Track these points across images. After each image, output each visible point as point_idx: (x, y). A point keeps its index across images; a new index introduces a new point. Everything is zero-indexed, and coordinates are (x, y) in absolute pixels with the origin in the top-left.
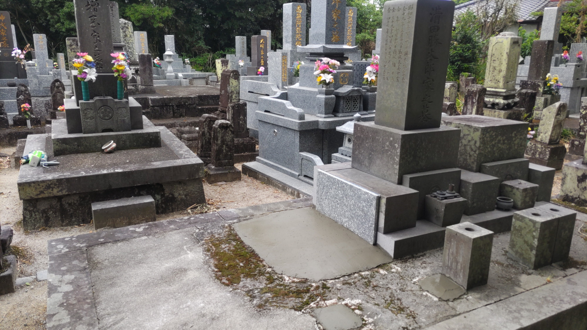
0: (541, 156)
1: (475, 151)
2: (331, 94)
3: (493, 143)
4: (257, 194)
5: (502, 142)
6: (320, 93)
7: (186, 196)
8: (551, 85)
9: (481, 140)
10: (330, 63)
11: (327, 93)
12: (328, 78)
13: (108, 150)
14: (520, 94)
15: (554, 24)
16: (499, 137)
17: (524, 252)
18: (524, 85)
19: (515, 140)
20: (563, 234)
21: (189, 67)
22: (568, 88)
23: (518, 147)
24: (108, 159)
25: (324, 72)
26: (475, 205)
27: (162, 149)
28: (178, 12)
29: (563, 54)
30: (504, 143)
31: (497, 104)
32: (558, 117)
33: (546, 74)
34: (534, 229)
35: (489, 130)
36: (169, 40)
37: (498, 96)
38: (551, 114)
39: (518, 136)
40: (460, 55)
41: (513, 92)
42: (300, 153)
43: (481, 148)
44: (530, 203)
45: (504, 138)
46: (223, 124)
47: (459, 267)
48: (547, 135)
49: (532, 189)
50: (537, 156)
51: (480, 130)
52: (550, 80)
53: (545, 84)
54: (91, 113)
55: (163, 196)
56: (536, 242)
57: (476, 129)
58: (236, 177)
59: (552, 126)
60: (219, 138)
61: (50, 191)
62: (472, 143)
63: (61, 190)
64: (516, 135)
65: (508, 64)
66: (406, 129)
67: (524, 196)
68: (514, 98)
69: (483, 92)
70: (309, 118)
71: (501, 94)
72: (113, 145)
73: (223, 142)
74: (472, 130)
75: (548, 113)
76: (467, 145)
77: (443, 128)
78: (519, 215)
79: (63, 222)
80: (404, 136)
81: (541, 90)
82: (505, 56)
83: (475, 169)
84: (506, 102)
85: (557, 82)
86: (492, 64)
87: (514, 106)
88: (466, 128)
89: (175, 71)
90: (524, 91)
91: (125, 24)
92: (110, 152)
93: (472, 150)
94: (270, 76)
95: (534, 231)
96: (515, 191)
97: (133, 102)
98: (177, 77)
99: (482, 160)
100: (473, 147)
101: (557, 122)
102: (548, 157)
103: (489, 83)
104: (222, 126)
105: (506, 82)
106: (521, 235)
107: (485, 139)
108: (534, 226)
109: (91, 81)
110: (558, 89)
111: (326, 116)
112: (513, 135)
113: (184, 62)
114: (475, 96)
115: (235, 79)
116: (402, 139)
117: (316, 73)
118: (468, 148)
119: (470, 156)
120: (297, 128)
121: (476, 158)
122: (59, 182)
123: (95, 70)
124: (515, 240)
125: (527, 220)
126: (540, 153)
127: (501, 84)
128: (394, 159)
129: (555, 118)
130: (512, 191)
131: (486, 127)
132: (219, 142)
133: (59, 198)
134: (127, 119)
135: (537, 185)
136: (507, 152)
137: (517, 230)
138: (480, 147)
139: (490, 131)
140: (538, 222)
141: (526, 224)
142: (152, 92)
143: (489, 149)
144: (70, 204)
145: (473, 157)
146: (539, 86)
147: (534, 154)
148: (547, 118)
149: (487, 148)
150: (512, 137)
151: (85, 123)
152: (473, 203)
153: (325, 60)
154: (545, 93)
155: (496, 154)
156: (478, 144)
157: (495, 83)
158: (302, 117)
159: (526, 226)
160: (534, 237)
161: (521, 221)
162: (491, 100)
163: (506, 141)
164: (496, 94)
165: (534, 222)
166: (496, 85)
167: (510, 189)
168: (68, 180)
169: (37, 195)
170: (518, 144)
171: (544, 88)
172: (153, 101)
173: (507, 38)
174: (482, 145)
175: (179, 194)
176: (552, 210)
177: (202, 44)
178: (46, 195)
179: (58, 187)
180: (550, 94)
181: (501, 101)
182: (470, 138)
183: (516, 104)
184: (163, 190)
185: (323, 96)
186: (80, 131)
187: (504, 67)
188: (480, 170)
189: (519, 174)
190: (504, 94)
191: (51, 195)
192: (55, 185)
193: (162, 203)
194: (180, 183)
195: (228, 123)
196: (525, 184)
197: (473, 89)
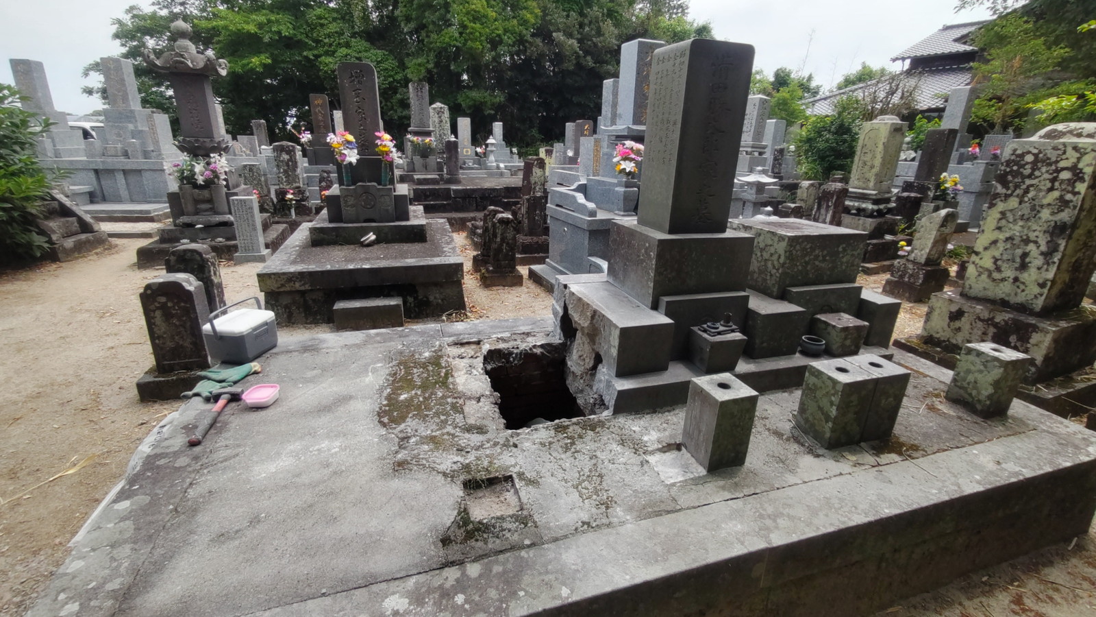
1: (778, 270)
2: (632, 187)
3: (807, 259)
4: (533, 304)
5: (821, 258)
6: (619, 184)
7: (442, 300)
8: (946, 189)
9: (788, 253)
10: (634, 148)
11: (627, 185)
12: (629, 166)
13: (367, 242)
14: (899, 199)
15: (963, 109)
16: (817, 252)
17: (816, 421)
18: (908, 186)
19: (843, 257)
20: (883, 401)
21: (516, 157)
22: (972, 193)
23: (847, 267)
24: (363, 253)
25: (625, 159)
26: (765, 345)
27: (426, 245)
28: (511, 98)
29: (970, 149)
30: (824, 260)
31: (864, 210)
32: (943, 229)
33: (941, 174)
34: (833, 392)
35: (800, 240)
36: (498, 127)
37: (866, 199)
38: (932, 225)
39: (849, 252)
40: (832, 149)
41: (887, 196)
42: (588, 258)
43: (787, 265)
44: (853, 348)
45: (825, 252)
46: (503, 218)
47: (701, 438)
48: (923, 252)
49: (857, 328)
51: (787, 239)
52: (945, 182)
53: (938, 186)
54: (351, 201)
55: (416, 298)
56: (833, 412)
57: (782, 238)
58: (517, 281)
59: (932, 241)
60: (499, 235)
61: (292, 284)
62: (775, 257)
63: (303, 285)
64: (844, 250)
65: (884, 158)
66: (671, 232)
67: (843, 337)
68: (888, 203)
69: (844, 193)
70: (601, 215)
71: (871, 197)
72: (372, 237)
73: (503, 240)
74: (776, 239)
75: (928, 224)
76: (768, 260)
77: (729, 234)
78: (814, 368)
79: (307, 319)
80: (661, 242)
81: (931, 194)
82: (881, 147)
83: (775, 294)
84: (875, 207)
85: (956, 184)
86: (862, 158)
87: (887, 213)
88: (769, 235)
89: (496, 161)
90: (905, 194)
91: (441, 108)
92: (369, 245)
93: (774, 267)
94: (581, 167)
95: (834, 395)
96: (830, 329)
97: (403, 189)
98: (498, 167)
99: (787, 282)
100: (776, 263)
101: (941, 235)
102: (920, 281)
103: (856, 182)
104: (502, 221)
105: (879, 181)
106: (815, 397)
107: (794, 252)
108: (834, 387)
109: (350, 163)
110: (956, 194)
111: (626, 213)
112: (840, 249)
113: (511, 152)
114: (832, 198)
115: (540, 168)
116: (658, 246)
117: (615, 160)
118: (769, 264)
119: (771, 275)
120: (585, 227)
121: (778, 279)
122: (301, 275)
123: (356, 151)
124: (806, 402)
125: (825, 378)
127: (871, 184)
128: (649, 274)
129: (938, 230)
130: (826, 329)
131: (796, 236)
132: (498, 239)
133: (303, 293)
134: (391, 208)
135: (866, 323)
136: (828, 273)
137: (810, 389)
138: (784, 263)
139: (802, 242)
140: (840, 382)
141: (823, 383)
142: (457, 182)
143: (800, 268)
144: (314, 301)
145: (774, 278)
146: (929, 189)
147: (902, 277)
148: (926, 230)
149: (796, 265)
150: (838, 253)
151: (347, 211)
152: (762, 343)
153: (629, 143)
154: (936, 198)
155: (811, 276)
156: (782, 260)
157: (864, 183)
158: (593, 214)
159: (823, 386)
160: (832, 404)
161: (816, 376)
162: (856, 204)
163: (827, 258)
164: (863, 197)
165: (835, 382)
166: (864, 186)
167: (823, 326)
168: (312, 274)
169: (278, 288)
170: (847, 262)
171: (936, 192)
172: (455, 191)
173: (886, 123)
174: (788, 261)
175: (435, 298)
176: (873, 364)
177: (534, 132)
178: (287, 288)
179: (300, 281)
180: (943, 200)
181: (869, 206)
182: (772, 250)
183: (890, 211)
184: (416, 292)
185: (621, 189)
186: (341, 221)
187: (878, 162)
188: (783, 296)
189: (842, 305)
190: (874, 197)
191: (293, 289)
192: (297, 278)
193: (415, 306)
194: (436, 284)
195: (508, 218)
196: (847, 320)
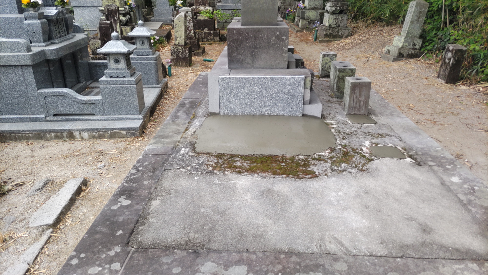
0: (183, 55)
2: (42, 19)
6: (29, 18)
11: (39, 17)
42: (39, 91)
47: (362, 104)
48: (182, 39)
50: (181, 56)
66: (277, 25)
103: (107, 3)
114: (116, 14)
125: (347, 70)
126: (182, 53)
128: (282, 50)
137: (341, 79)
141: (347, 73)
147: (177, 55)
148: (179, 26)
158: (29, 48)
161: (343, 72)
197: (112, 8)
